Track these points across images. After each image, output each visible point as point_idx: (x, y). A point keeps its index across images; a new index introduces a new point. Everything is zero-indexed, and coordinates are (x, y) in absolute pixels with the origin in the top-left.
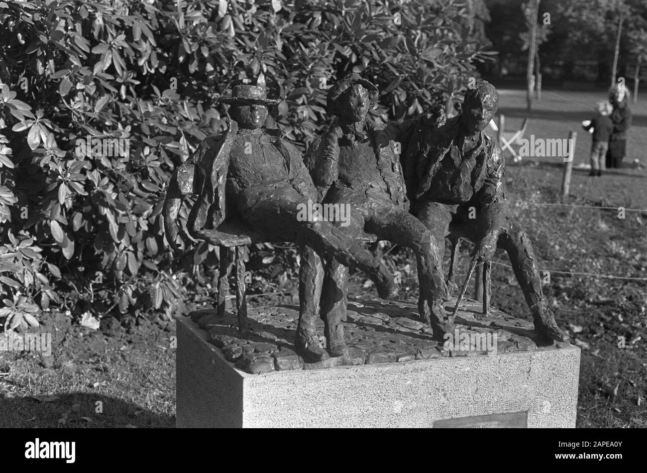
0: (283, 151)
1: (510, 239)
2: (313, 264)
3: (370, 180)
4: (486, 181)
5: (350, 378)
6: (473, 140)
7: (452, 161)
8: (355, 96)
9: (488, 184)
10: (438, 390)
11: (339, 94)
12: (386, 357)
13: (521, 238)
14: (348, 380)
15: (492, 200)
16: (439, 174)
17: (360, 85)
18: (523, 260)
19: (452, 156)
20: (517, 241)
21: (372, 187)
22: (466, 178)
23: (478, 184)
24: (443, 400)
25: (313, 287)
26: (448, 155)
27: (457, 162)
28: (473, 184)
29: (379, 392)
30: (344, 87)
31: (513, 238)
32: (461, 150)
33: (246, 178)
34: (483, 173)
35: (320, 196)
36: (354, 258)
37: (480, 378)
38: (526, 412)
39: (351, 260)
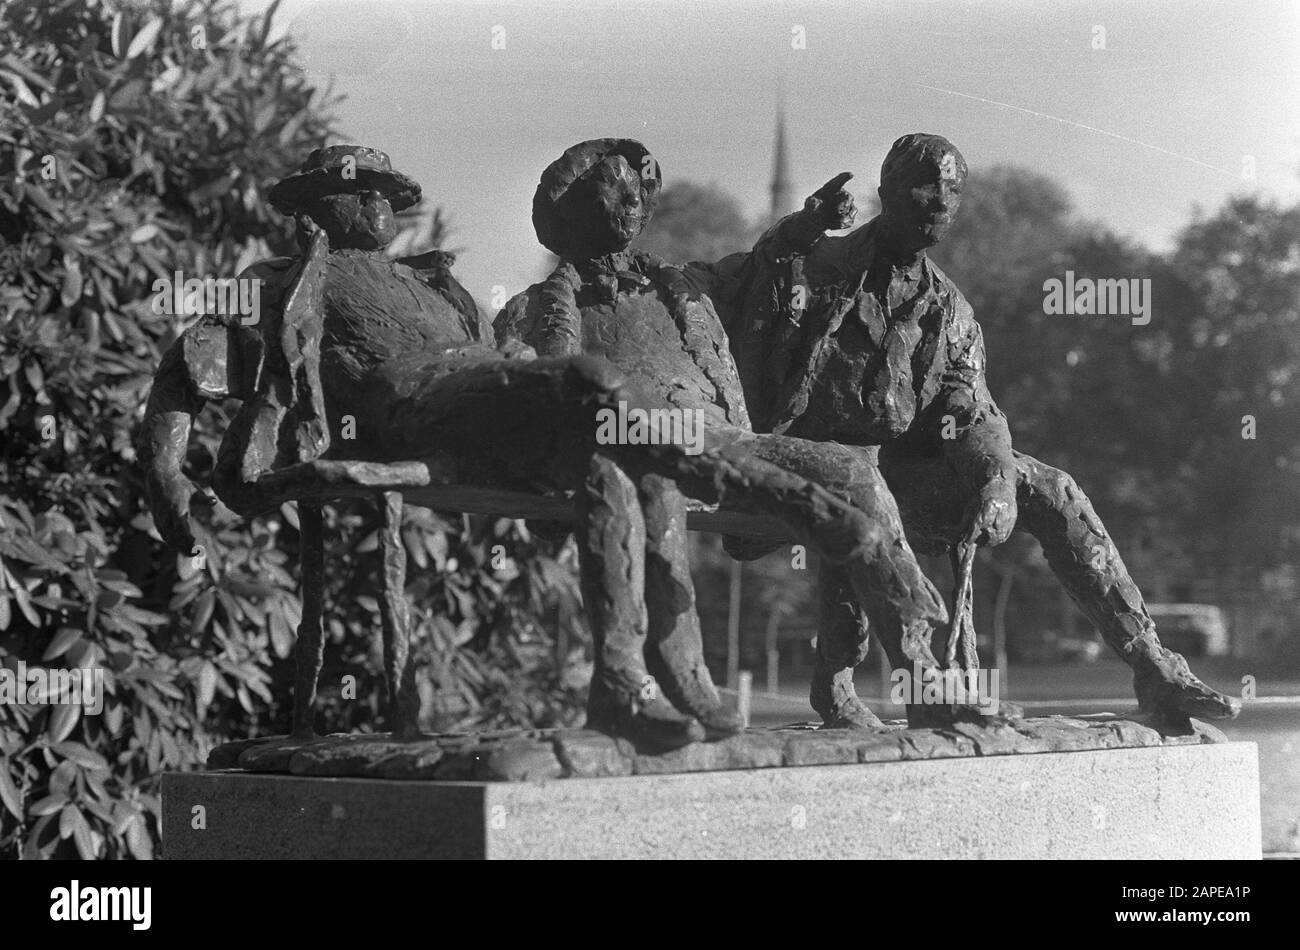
1: (1039, 495)
2: (621, 506)
3: (675, 372)
4: (946, 378)
5: (757, 798)
6: (907, 279)
7: (865, 329)
8: (612, 182)
9: (952, 384)
10: (965, 841)
11: (570, 180)
12: (832, 750)
13: (1067, 489)
14: (750, 804)
16: (835, 368)
17: (622, 159)
18: (1083, 539)
19: (864, 319)
20: (1057, 496)
21: (680, 387)
22: (902, 369)
23: (931, 387)
25: (626, 562)
26: (852, 317)
27: (877, 330)
28: (918, 384)
29: (828, 843)
31: (1047, 490)
32: (884, 302)
33: (379, 341)
34: (940, 362)
36: (735, 473)
37: (1055, 810)
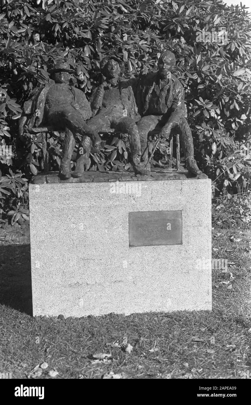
0: (73, 92)
1: (179, 128)
2: (69, 136)
3: (115, 104)
4: (173, 102)
5: (83, 188)
6: (165, 82)
7: (156, 92)
8: (110, 65)
9: (174, 103)
10: (130, 196)
11: (104, 65)
12: (103, 179)
14: (81, 188)
15: (174, 110)
16: (151, 101)
17: (113, 60)
18: (184, 137)
19: (155, 90)
20: (182, 128)
21: (115, 107)
22: (162, 101)
23: (169, 104)
24: (133, 202)
25: (68, 146)
26: (154, 90)
27: (158, 93)
28: (166, 104)
29: (98, 195)
30: (105, 62)
31: (181, 127)
32: (159, 87)
33: (52, 103)
34: (171, 97)
35: (93, 114)
36: (84, 131)
37: (153, 191)
38: (181, 211)
39: (83, 132)
